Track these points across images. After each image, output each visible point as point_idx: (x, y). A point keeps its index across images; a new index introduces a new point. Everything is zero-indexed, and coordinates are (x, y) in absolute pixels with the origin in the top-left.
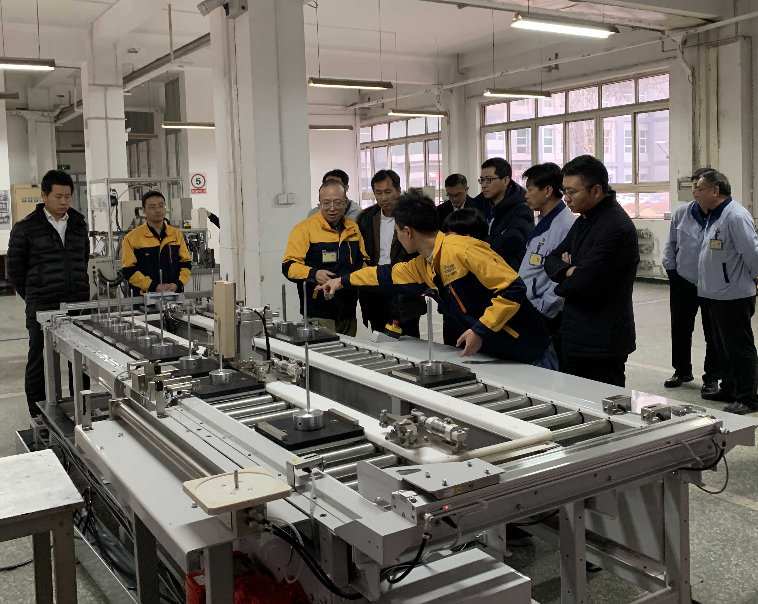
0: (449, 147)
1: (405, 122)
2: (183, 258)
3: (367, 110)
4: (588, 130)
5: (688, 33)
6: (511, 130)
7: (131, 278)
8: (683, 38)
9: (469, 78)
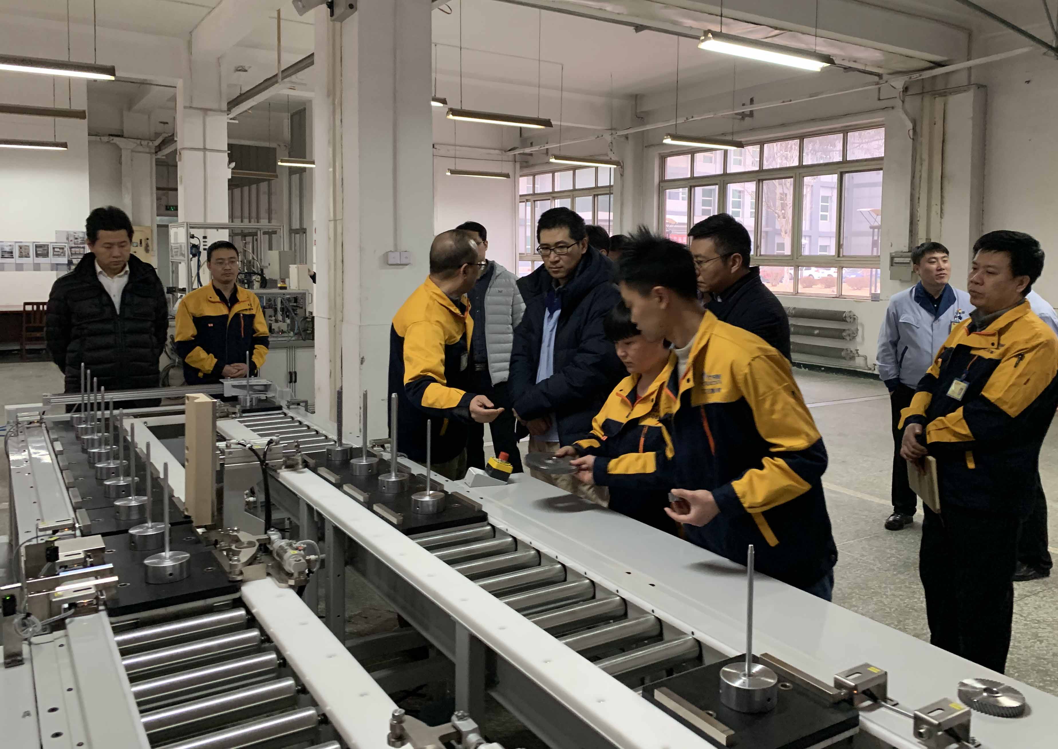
0: (622, 205)
1: (571, 172)
2: (259, 331)
3: (529, 157)
4: (781, 194)
5: (910, 78)
6: (695, 186)
7: (189, 355)
8: (904, 84)
9: (648, 123)
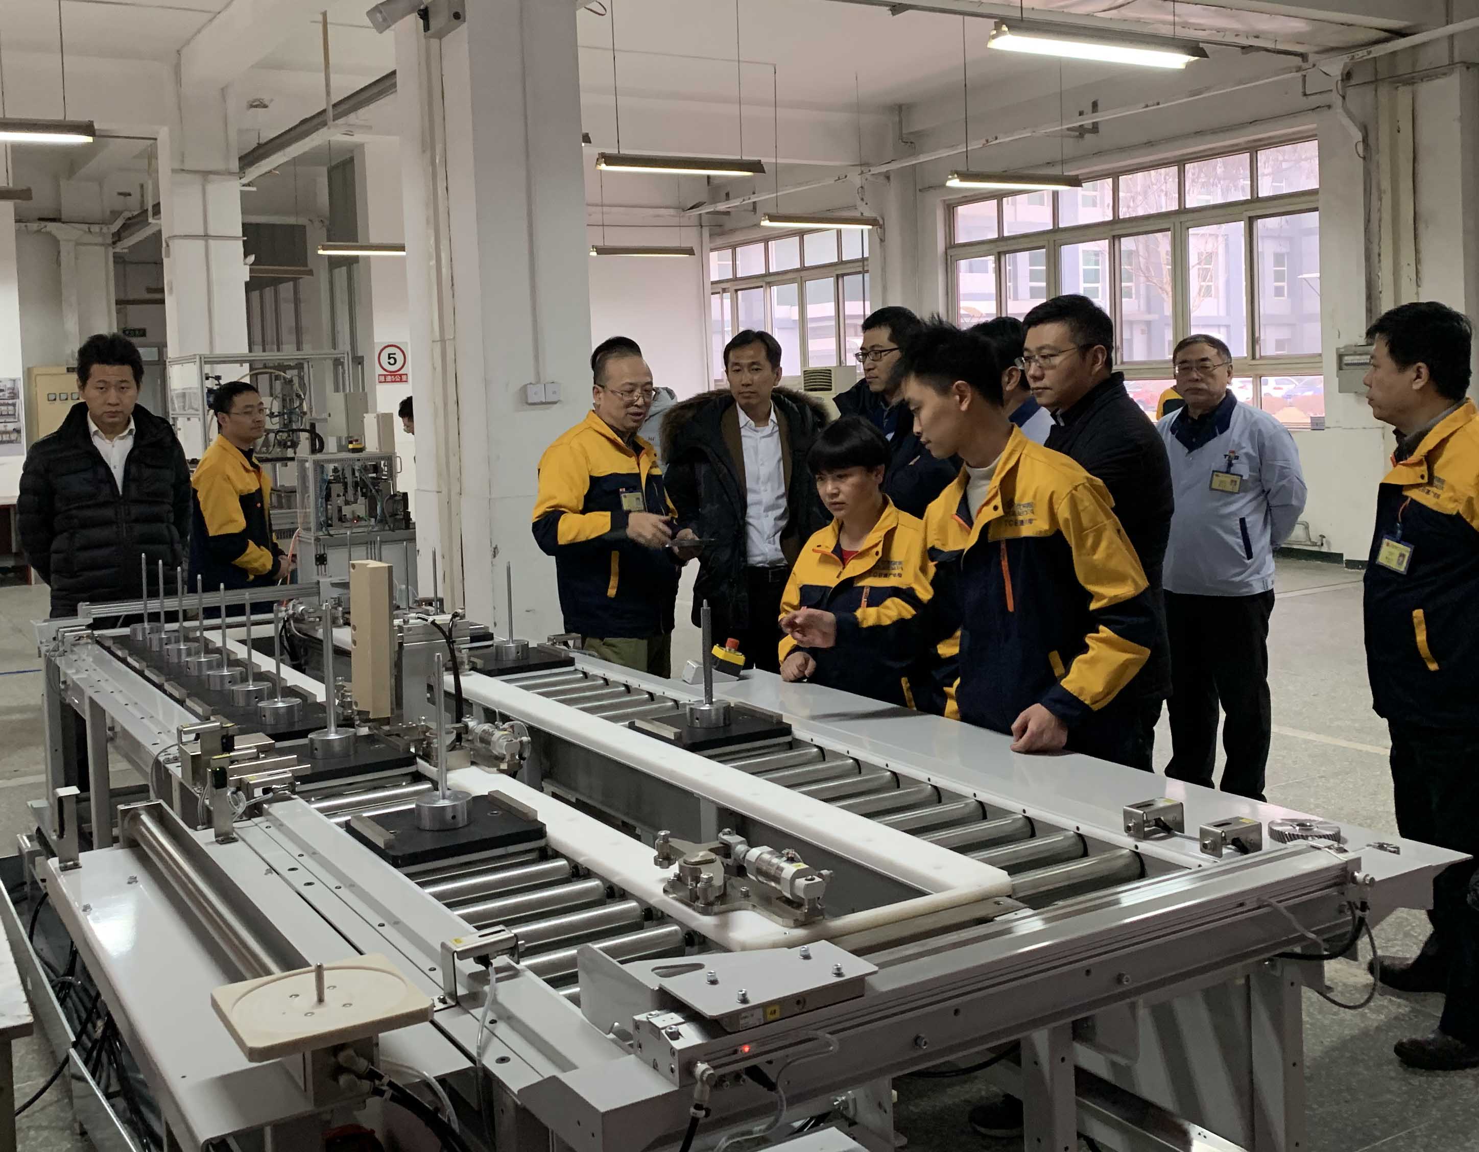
0: (885, 287)
1: (796, 239)
3: (724, 217)
4: (1167, 253)
5: (1353, 57)
6: (1005, 253)
8: (1344, 69)
9: (922, 152)
